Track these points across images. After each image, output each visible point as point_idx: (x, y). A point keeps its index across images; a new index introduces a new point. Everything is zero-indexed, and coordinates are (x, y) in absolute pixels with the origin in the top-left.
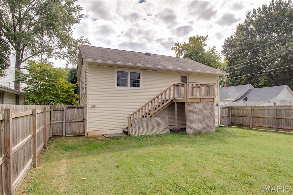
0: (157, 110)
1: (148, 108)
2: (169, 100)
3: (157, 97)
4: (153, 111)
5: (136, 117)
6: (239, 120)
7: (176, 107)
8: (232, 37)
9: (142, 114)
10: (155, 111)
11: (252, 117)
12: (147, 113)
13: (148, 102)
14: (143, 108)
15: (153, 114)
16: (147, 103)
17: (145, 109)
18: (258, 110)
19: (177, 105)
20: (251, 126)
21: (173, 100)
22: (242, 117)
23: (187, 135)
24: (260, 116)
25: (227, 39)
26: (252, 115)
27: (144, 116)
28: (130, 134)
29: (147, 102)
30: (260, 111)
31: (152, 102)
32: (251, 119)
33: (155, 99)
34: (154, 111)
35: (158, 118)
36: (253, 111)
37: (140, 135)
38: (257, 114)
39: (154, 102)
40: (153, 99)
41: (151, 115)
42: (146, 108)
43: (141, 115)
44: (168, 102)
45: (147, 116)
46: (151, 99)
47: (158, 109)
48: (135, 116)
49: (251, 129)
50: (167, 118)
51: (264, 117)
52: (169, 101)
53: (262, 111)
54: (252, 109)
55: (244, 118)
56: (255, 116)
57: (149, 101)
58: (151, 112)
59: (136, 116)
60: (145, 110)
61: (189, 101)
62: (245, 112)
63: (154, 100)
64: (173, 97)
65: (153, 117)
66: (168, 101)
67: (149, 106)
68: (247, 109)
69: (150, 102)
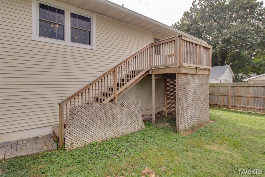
0: (123, 88)
1: (106, 83)
2: (143, 70)
3: (124, 63)
4: (116, 89)
5: (80, 103)
6: (212, 99)
7: (154, 82)
8: (178, 23)
9: (94, 93)
10: (120, 89)
11: (232, 96)
12: (104, 94)
13: (108, 72)
14: (100, 81)
15: (116, 96)
16: (104, 74)
17: (100, 86)
18: (240, 87)
19: (156, 79)
20: (230, 107)
21: (148, 71)
22: (216, 96)
23: (178, 133)
24: (243, 95)
25: (174, 24)
26: (231, 94)
27: (97, 99)
28: (64, 144)
29: (106, 71)
30: (243, 88)
31: (114, 71)
32: (230, 98)
33: (120, 67)
34: (118, 89)
35: (125, 103)
36: (232, 89)
37: (88, 142)
38: (238, 93)
39: (118, 71)
40: (116, 66)
41: (112, 97)
42: (103, 83)
43: (91, 96)
44: (141, 74)
45: (104, 100)
46: (112, 67)
47: (125, 85)
48: (78, 101)
49: (230, 110)
50: (140, 102)
51: (248, 96)
52: (143, 72)
53: (246, 89)
54: (231, 86)
55: (220, 97)
56: (235, 95)
57: (109, 69)
58: (112, 91)
59: (80, 101)
60: (100, 88)
61: (184, 71)
62: (221, 90)
63: (118, 69)
64: (149, 65)
65: (116, 101)
66: (141, 71)
67: (109, 81)
68: (225, 86)
69: (110, 71)
